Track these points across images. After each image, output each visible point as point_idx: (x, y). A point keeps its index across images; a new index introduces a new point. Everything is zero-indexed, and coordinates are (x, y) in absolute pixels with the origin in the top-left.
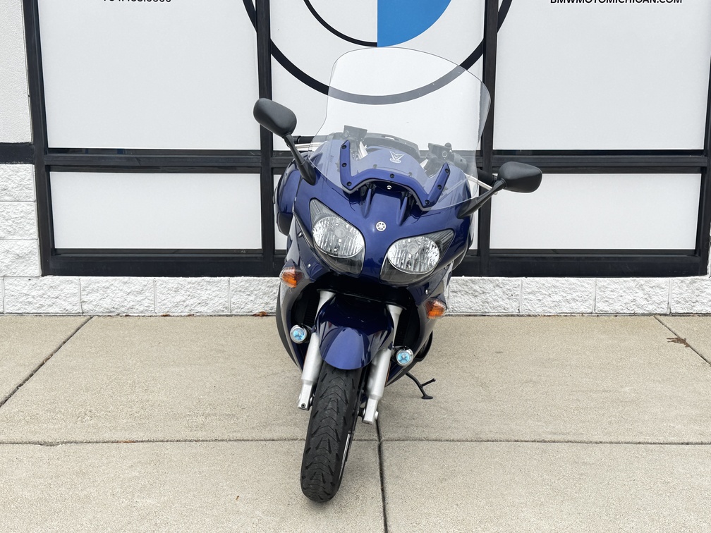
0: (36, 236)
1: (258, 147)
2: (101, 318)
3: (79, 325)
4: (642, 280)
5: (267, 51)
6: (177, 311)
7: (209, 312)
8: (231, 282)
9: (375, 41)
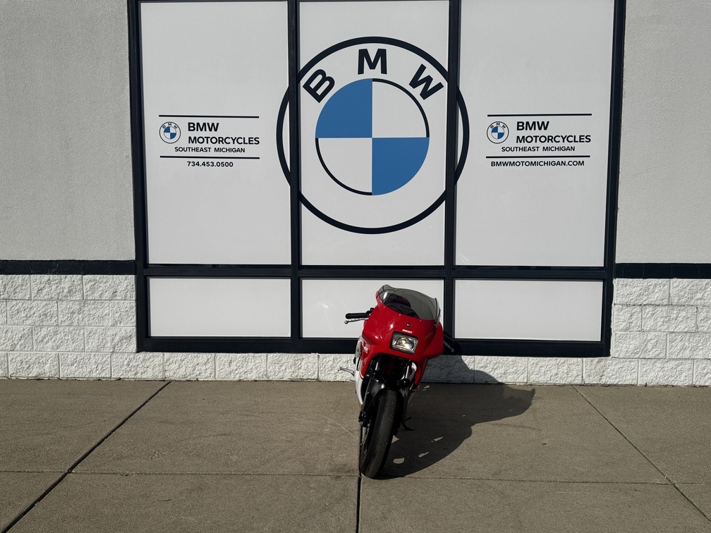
0: (135, 324)
1: (289, 263)
2: (177, 383)
3: (161, 387)
4: (562, 359)
5: (298, 199)
6: (231, 378)
7: (254, 378)
8: (269, 357)
9: (371, 191)
